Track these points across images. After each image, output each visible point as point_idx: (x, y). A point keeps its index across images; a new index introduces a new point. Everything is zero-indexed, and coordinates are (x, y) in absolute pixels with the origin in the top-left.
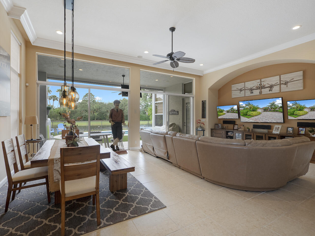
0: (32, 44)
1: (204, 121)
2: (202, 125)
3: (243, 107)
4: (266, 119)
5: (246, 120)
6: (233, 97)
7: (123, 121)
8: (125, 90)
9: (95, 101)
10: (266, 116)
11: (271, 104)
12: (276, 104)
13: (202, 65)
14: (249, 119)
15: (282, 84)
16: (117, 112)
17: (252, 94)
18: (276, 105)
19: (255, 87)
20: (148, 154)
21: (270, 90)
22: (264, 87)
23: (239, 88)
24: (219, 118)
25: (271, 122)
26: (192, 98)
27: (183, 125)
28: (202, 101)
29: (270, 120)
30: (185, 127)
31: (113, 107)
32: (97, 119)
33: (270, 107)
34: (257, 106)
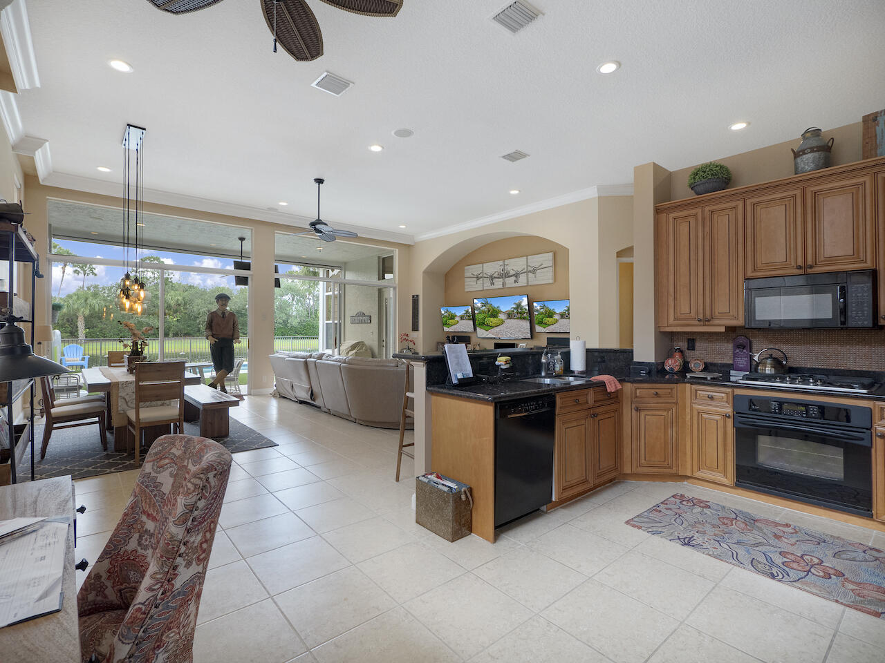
0: (41, 183)
1: (416, 336)
2: (411, 345)
3: (478, 308)
4: (510, 332)
5: (483, 334)
6: (466, 290)
7: (236, 336)
8: (243, 273)
9: (171, 282)
10: (512, 328)
11: (517, 304)
12: (521, 305)
13: (404, 227)
14: (487, 333)
15: (530, 271)
16: (223, 317)
17: (493, 287)
18: (521, 307)
19: (497, 273)
20: (288, 400)
21: (515, 281)
22: (508, 275)
23: (475, 274)
24: (446, 329)
25: (517, 338)
26: (392, 289)
27: (380, 346)
28: (413, 296)
29: (516, 335)
30: (384, 349)
31: (215, 307)
32: (176, 335)
33: (515, 311)
34: (498, 307)
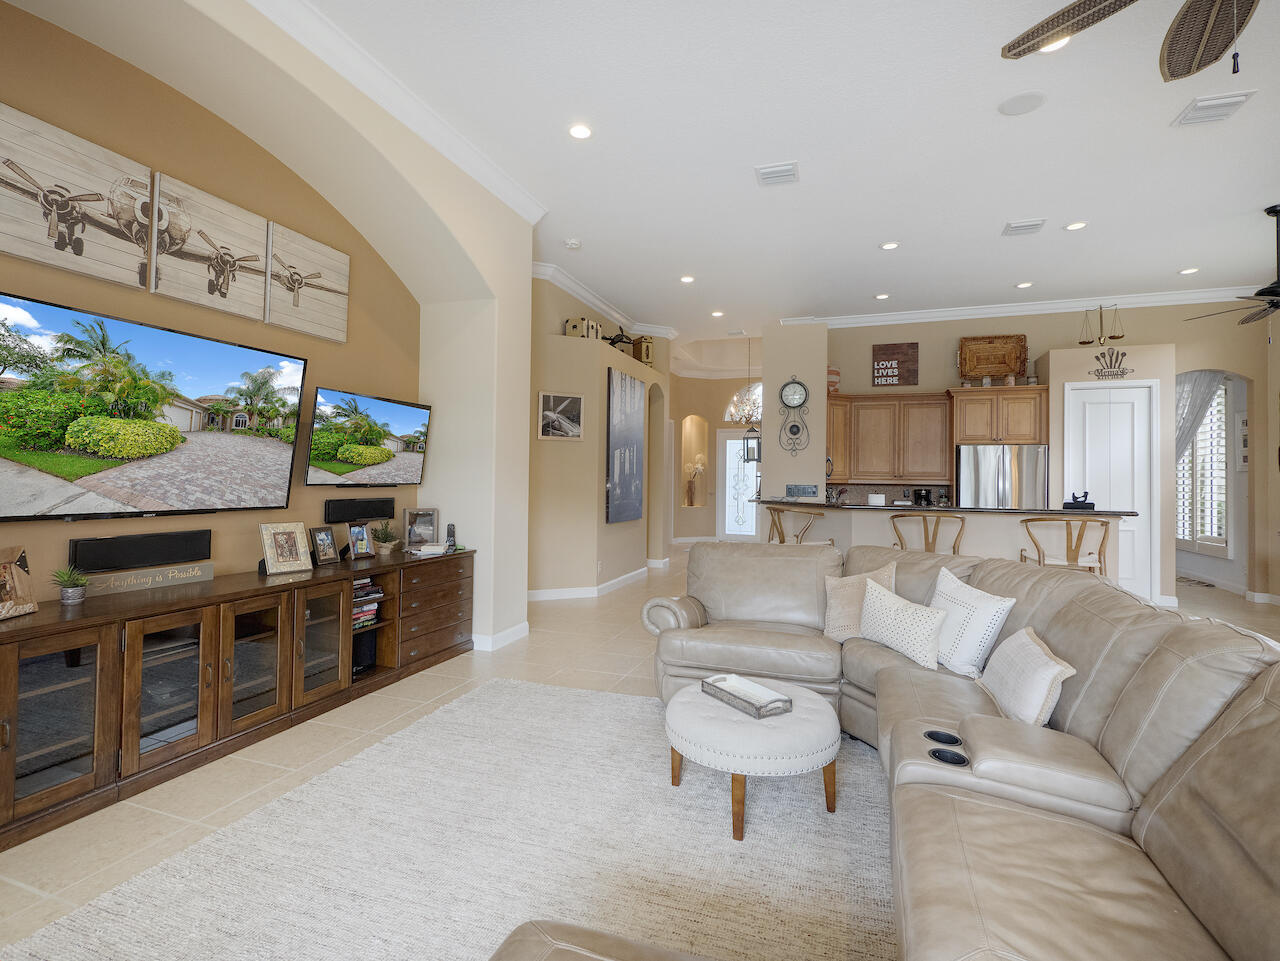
3: (31, 361)
4: (207, 483)
5: (35, 497)
10: (214, 468)
11: (254, 380)
12: (276, 388)
14: (72, 489)
15: (276, 276)
18: (274, 392)
19: (103, 207)
21: (212, 287)
22: (173, 244)
25: (234, 506)
29: (228, 496)
33: (242, 403)
34: (163, 375)
